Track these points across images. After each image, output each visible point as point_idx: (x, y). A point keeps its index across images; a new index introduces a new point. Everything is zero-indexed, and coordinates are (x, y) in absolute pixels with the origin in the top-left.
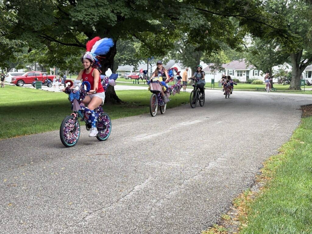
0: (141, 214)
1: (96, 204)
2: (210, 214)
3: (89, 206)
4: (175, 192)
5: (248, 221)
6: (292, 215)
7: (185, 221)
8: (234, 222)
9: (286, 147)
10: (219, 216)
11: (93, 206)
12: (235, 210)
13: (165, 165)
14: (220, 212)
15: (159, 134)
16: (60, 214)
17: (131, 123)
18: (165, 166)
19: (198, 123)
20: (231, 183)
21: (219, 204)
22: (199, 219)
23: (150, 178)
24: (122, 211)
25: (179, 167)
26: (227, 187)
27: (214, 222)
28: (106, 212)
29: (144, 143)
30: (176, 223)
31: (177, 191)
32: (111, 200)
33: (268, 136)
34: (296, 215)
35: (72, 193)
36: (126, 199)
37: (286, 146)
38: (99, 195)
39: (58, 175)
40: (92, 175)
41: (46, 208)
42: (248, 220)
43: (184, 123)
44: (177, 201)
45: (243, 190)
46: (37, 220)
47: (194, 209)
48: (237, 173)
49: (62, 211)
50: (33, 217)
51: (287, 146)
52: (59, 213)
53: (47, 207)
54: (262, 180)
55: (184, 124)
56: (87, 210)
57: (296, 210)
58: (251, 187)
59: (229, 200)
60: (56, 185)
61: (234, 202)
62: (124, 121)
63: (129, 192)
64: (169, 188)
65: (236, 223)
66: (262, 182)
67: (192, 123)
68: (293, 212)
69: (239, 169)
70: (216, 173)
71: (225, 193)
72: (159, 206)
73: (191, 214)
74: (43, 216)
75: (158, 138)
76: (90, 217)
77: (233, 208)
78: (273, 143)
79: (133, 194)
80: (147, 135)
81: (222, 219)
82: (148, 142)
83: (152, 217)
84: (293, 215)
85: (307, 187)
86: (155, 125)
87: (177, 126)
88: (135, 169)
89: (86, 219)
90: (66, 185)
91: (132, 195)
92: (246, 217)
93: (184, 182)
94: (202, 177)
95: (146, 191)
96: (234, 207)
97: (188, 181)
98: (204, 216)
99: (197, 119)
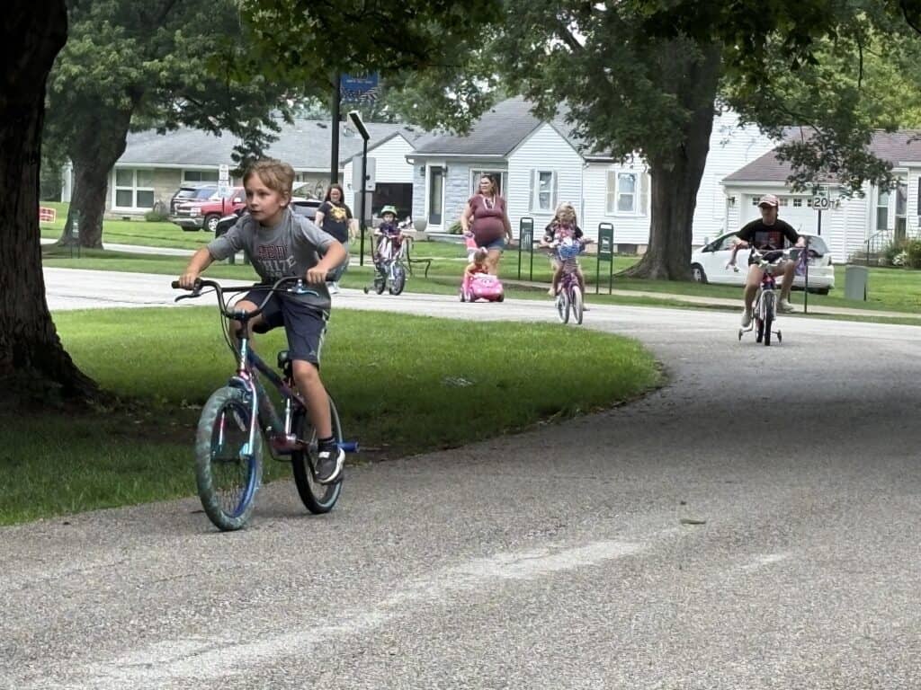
17: (114, 556)
19: (609, 563)
43: (503, 557)
55: (504, 565)
62: (65, 541)
75: (274, 674)
86: (284, 576)
87: (448, 584)
99: (607, 536)
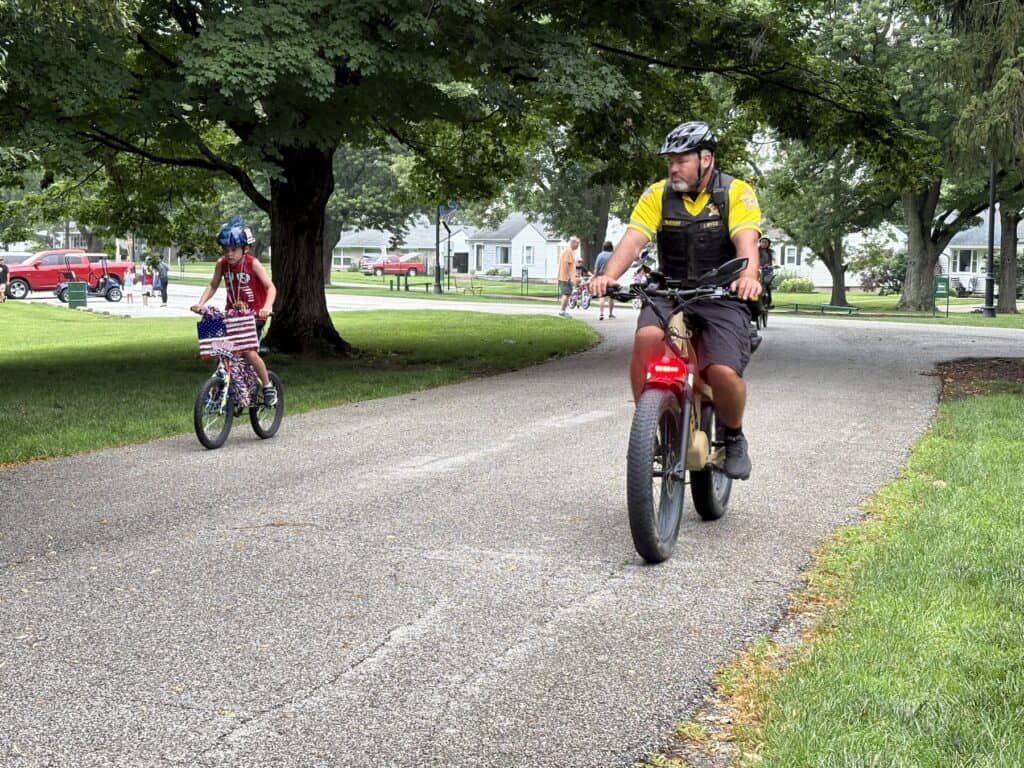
0: (411, 724)
1: (262, 688)
2: (638, 719)
3: (238, 697)
4: (524, 650)
5: (762, 744)
6: (905, 722)
7: (558, 745)
8: (718, 747)
9: (888, 499)
10: (668, 725)
11: (253, 697)
12: (720, 706)
13: (492, 559)
14: (671, 714)
15: (473, 456)
16: (144, 725)
17: (382, 420)
18: (493, 562)
19: (601, 420)
20: (710, 616)
21: (669, 687)
22: (602, 736)
23: (444, 601)
24: (350, 713)
25: (539, 566)
26: (695, 631)
27: (652, 745)
28: (295, 717)
29: (424, 486)
30: (527, 752)
31: (530, 646)
32: (313, 677)
33: (828, 461)
34: (920, 722)
35: (182, 653)
36: (364, 672)
37: (888, 494)
38: (273, 658)
39: (137, 592)
40: (253, 594)
41: (99, 702)
42: (763, 741)
43: (554, 418)
44: (532, 676)
45: (748, 639)
46: (68, 743)
47: (587, 704)
48: (729, 584)
49: (151, 713)
50: (55, 734)
51: (892, 494)
52: (140, 719)
53: (99, 699)
54: (811, 606)
55: (555, 421)
56: (233, 711)
57: (921, 706)
58: (775, 629)
59: (703, 672)
60: (132, 627)
61: (718, 680)
62: (358, 414)
63: (375, 650)
64: (507, 635)
65: (725, 749)
66: (809, 614)
67: (582, 419)
68: (910, 711)
69: (735, 571)
70: (658, 586)
71: (687, 649)
72: (473, 696)
73: (578, 718)
74: (87, 731)
75: (470, 470)
76: (243, 734)
77: (715, 701)
78: (846, 487)
79: (388, 654)
80: (433, 458)
81: (680, 737)
82: (438, 481)
83: (450, 731)
84: (911, 724)
85: (954, 628)
86: (461, 428)
87: (533, 430)
88: (394, 571)
89: (231, 739)
90: (163, 625)
91: (385, 659)
92: (758, 730)
93: (556, 614)
94: (613, 599)
95: (431, 646)
96: (718, 696)
97: (569, 611)
98: (619, 726)
99: (597, 408)
